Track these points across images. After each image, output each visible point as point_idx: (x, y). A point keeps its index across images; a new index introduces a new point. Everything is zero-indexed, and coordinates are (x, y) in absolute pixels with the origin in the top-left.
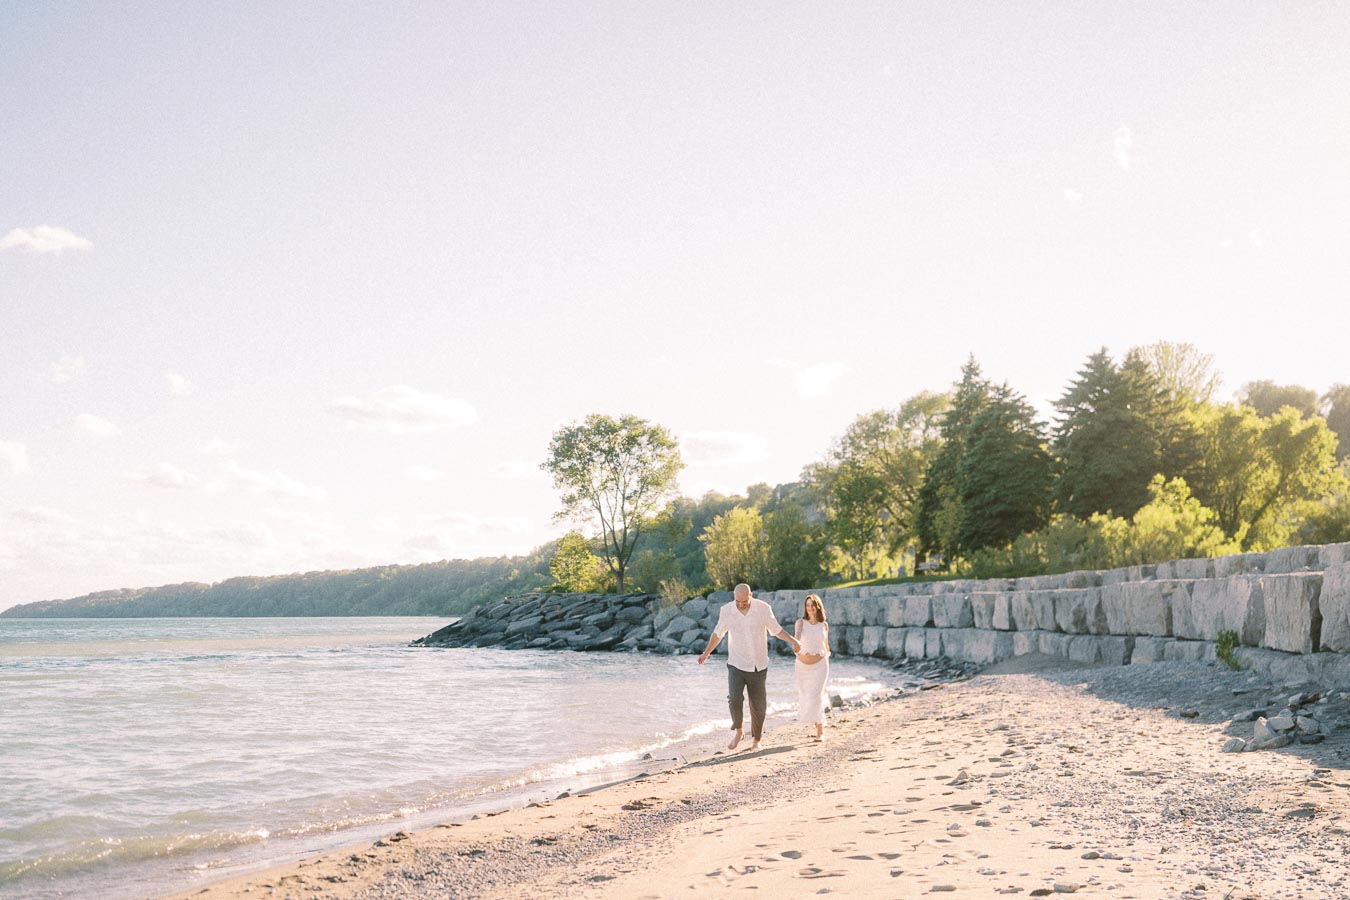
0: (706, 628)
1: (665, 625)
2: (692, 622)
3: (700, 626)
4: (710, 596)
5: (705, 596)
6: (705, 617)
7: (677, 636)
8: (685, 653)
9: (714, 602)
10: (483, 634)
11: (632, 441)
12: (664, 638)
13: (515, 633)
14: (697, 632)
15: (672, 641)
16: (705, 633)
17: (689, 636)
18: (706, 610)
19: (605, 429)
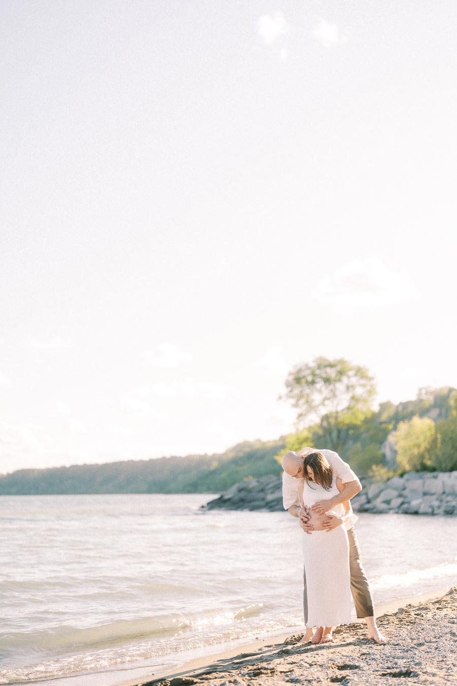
0: (405, 497)
1: (377, 496)
2: (395, 493)
3: (400, 496)
4: (406, 476)
5: (402, 476)
6: (404, 489)
7: (388, 502)
8: (397, 513)
9: (408, 480)
10: (250, 502)
11: (341, 373)
12: (378, 503)
13: (272, 501)
14: (400, 500)
15: (384, 506)
16: (406, 500)
17: (396, 502)
18: (404, 485)
19: (324, 364)
